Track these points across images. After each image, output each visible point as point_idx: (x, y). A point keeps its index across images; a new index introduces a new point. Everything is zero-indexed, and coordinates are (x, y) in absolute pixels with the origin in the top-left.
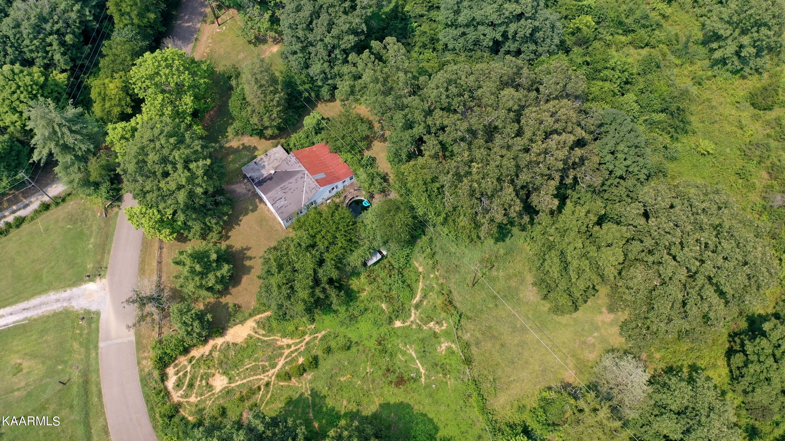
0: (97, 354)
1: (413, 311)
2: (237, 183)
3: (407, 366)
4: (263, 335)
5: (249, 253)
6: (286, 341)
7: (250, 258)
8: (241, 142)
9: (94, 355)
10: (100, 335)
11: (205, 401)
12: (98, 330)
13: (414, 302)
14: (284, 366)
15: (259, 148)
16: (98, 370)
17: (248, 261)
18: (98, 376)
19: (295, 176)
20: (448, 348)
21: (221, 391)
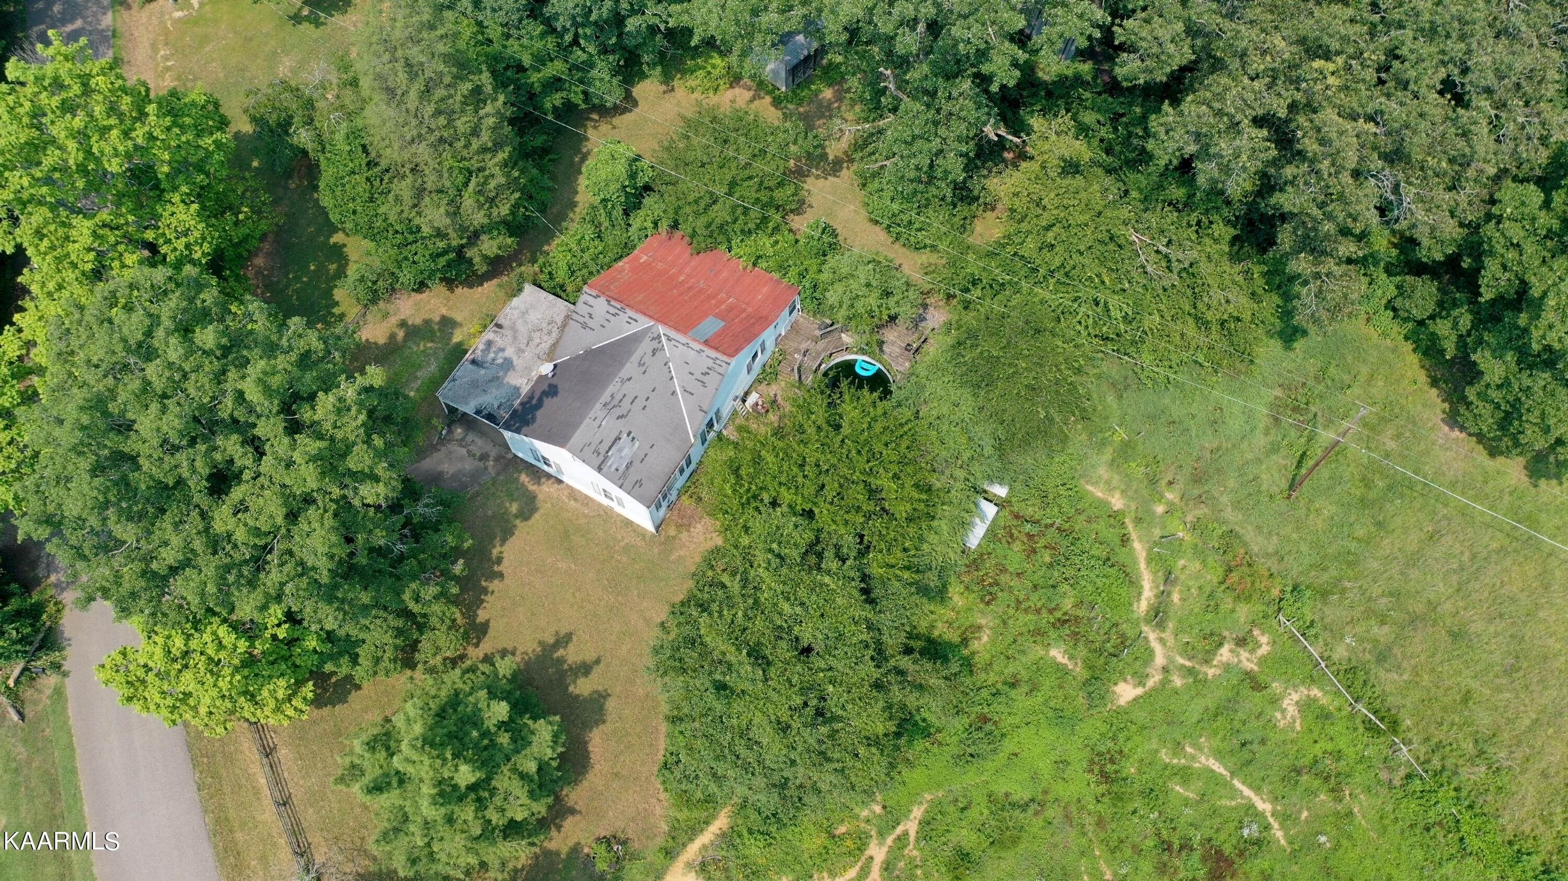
1: (1152, 636)
2: (434, 448)
3: (1215, 812)
5: (572, 655)
7: (585, 669)
8: (394, 320)
13: (1143, 606)
15: (458, 317)
17: (581, 681)
19: (629, 354)
20: (1306, 706)
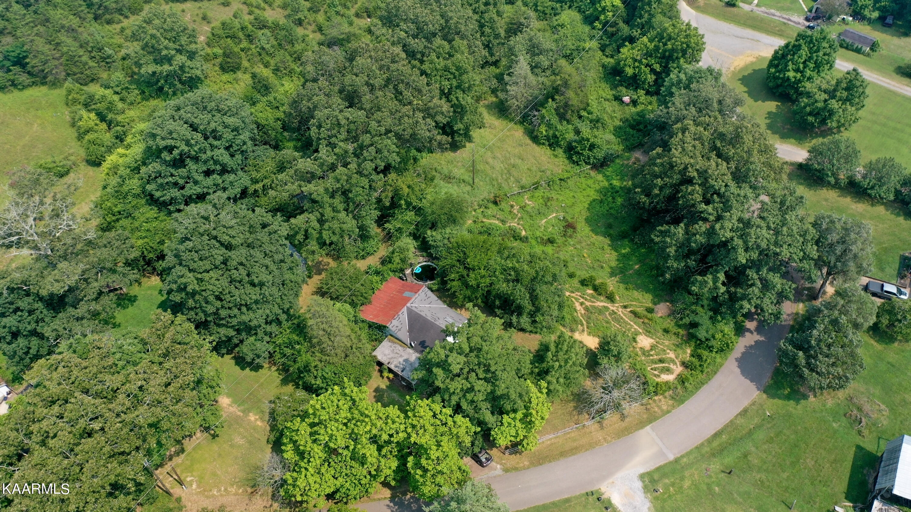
0: (682, 457)
1: (509, 225)
3: (556, 224)
4: (582, 325)
6: (578, 307)
9: (685, 460)
10: (662, 463)
11: (667, 346)
12: (658, 469)
13: (500, 224)
14: (602, 301)
16: (697, 448)
18: (702, 444)
21: (652, 338)
